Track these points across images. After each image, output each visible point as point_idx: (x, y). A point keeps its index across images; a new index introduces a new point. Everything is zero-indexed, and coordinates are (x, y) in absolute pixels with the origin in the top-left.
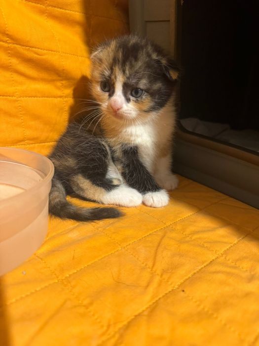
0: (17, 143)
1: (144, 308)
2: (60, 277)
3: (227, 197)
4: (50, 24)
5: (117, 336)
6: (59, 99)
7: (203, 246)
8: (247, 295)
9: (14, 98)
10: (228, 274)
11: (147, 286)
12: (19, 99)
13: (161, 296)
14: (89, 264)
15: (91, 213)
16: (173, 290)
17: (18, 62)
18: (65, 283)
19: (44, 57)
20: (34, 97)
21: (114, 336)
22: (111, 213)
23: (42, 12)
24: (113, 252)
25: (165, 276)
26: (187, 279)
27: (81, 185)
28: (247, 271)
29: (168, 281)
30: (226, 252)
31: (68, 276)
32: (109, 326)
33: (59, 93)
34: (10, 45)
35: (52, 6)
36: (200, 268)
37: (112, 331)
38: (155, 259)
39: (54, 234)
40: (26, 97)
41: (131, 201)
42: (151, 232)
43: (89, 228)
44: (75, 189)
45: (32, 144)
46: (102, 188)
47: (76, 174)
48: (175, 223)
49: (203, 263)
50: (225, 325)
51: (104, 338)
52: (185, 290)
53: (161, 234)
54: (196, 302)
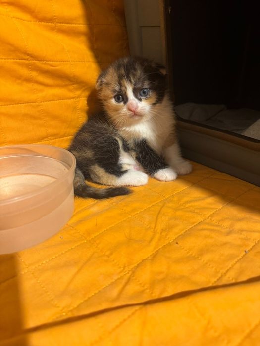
0: (41, 140)
1: (149, 255)
2: (88, 239)
3: (218, 172)
4: (60, 38)
5: (130, 273)
6: (72, 100)
7: (194, 212)
8: (225, 244)
9: (37, 104)
10: (212, 230)
11: (151, 240)
12: (41, 104)
13: (161, 247)
14: (108, 228)
15: (107, 192)
16: (169, 243)
17: (37, 74)
18: (92, 242)
19: (57, 68)
20: (52, 101)
21: (128, 273)
22: (123, 191)
23: (52, 29)
24: (125, 219)
25: (164, 234)
26: (180, 235)
27: (97, 173)
28: (227, 228)
29: (166, 237)
30: (212, 216)
31: (93, 237)
32: (124, 267)
33: (72, 95)
34: (30, 62)
35: (60, 23)
36: (190, 227)
37: (127, 269)
38: (156, 222)
39: (79, 209)
40: (46, 101)
41: (139, 182)
42: (153, 204)
43: (105, 203)
44: (92, 176)
45: (54, 139)
46: (113, 175)
47: (93, 164)
48: (173, 196)
49: (193, 224)
50: (206, 263)
51: (122, 274)
52: (178, 242)
53: (161, 204)
54: (186, 250)
